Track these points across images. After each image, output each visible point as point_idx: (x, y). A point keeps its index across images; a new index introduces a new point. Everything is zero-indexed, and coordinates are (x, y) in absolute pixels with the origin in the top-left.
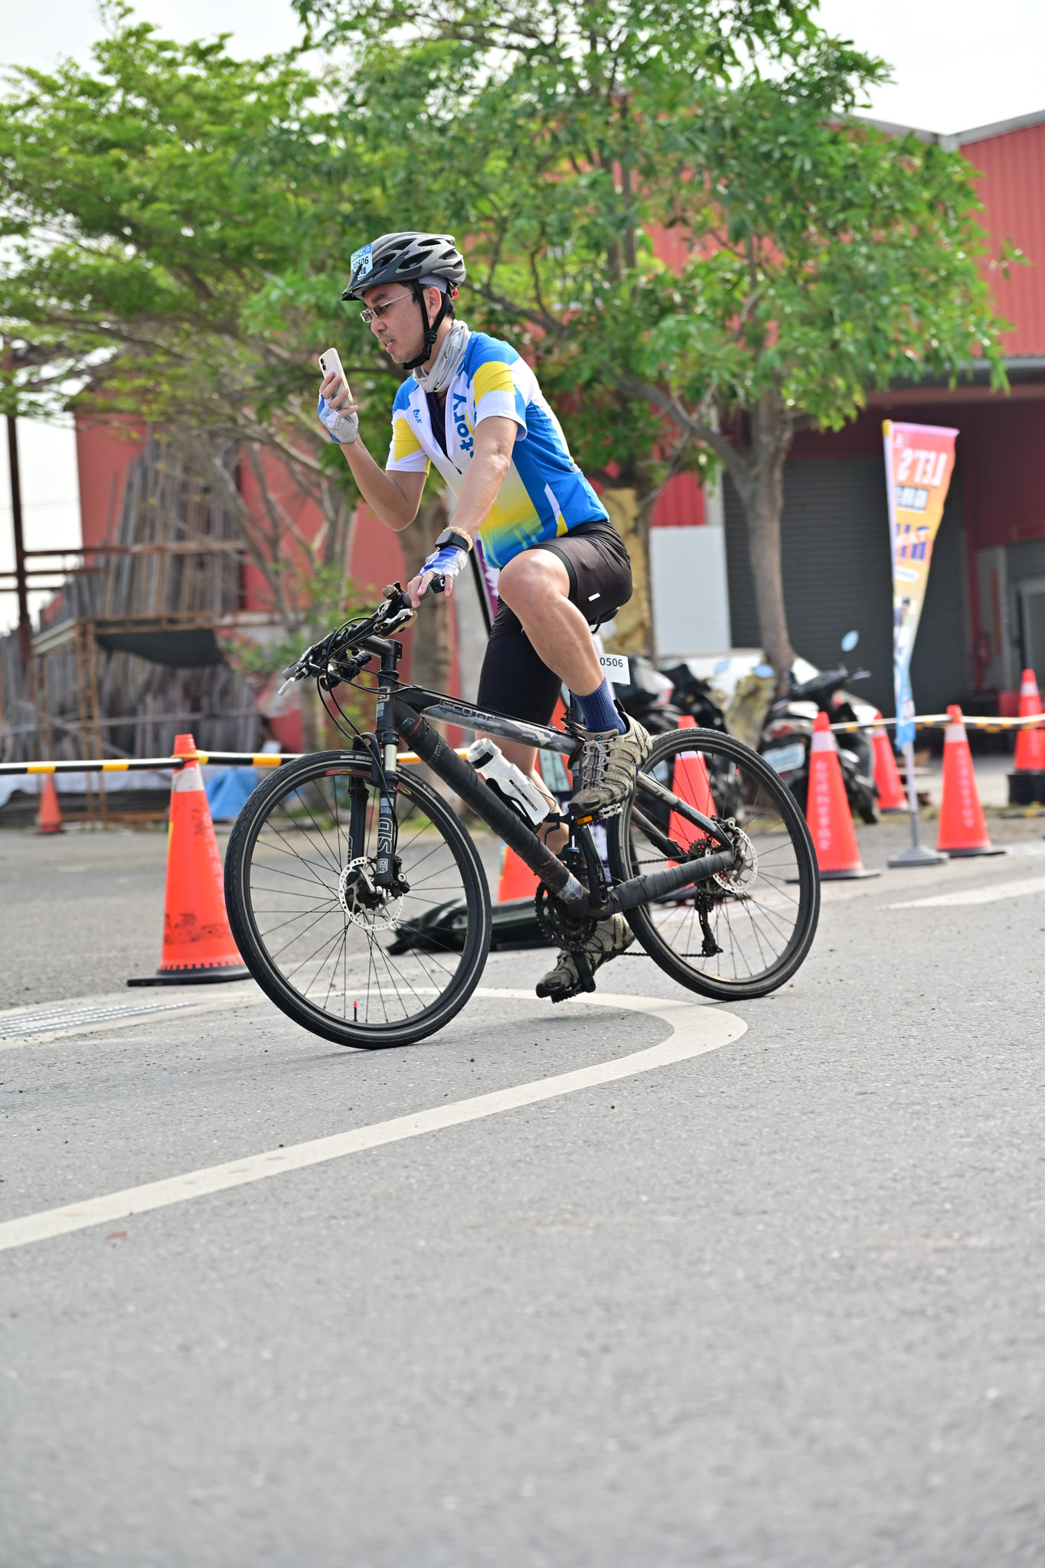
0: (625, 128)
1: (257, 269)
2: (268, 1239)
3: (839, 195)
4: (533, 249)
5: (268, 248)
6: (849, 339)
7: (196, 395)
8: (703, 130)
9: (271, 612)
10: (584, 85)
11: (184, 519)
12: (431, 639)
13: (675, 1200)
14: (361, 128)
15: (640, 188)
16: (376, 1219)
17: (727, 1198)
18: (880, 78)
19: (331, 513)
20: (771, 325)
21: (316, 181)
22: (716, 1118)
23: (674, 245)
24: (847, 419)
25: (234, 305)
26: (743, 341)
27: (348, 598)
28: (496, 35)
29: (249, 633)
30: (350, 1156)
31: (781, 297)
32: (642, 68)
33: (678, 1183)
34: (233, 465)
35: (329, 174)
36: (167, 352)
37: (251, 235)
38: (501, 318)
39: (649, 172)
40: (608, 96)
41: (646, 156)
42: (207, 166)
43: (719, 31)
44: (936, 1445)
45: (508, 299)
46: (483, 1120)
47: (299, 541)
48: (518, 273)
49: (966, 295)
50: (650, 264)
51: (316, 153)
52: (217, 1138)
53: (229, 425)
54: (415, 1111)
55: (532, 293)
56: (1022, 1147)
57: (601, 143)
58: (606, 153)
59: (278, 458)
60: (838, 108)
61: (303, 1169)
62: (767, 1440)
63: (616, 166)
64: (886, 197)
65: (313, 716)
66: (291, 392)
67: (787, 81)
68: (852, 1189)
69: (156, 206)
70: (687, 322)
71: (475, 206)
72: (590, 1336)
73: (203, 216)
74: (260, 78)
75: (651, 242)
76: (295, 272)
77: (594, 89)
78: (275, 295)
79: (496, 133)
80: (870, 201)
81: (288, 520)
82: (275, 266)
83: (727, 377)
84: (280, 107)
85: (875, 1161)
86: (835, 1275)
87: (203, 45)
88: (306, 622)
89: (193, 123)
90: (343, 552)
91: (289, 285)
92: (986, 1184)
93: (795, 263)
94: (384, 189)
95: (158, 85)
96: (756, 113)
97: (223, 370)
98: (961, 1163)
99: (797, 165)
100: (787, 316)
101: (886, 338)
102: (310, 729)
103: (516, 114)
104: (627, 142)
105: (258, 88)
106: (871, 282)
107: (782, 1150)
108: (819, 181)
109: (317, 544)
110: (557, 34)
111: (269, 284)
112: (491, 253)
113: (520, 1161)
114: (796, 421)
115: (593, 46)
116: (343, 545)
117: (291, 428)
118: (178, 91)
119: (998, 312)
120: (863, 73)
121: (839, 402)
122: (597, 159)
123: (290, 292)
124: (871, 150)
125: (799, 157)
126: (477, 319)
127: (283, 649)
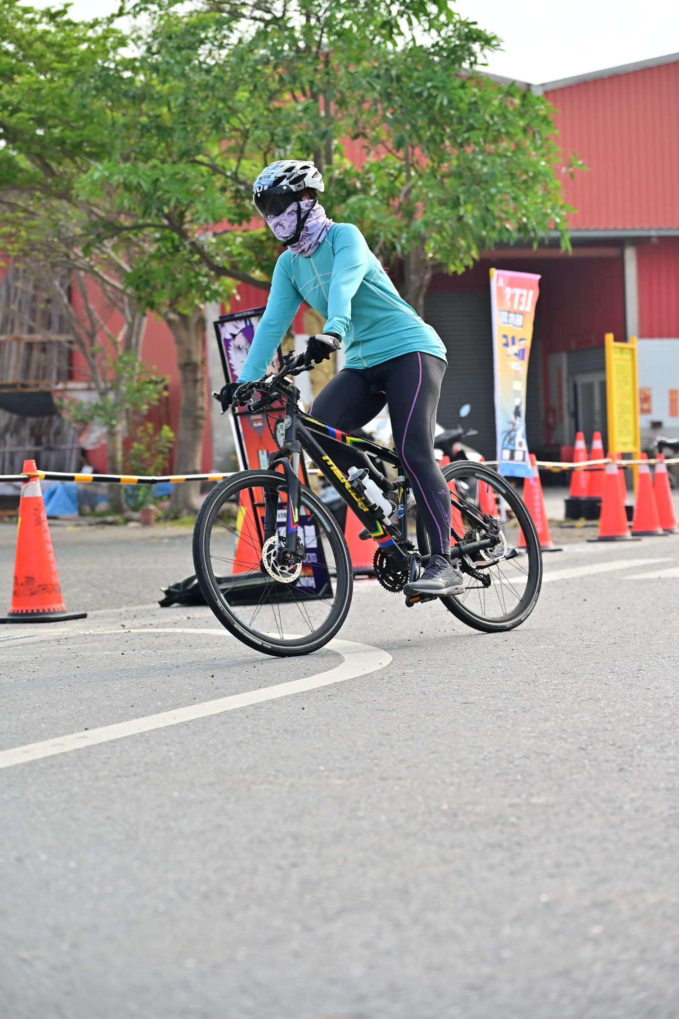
0: (328, 74)
1: (85, 158)
2: (76, 789)
3: (465, 122)
4: (265, 150)
5: (92, 144)
6: (470, 215)
7: (44, 239)
8: (378, 76)
9: (89, 382)
10: (302, 44)
11: (34, 320)
12: (193, 402)
13: (342, 769)
14: (155, 68)
15: (336, 113)
16: (147, 778)
17: (376, 769)
18: (493, 46)
19: (130, 318)
20: (419, 204)
21: (125, 102)
22: (371, 717)
23: (358, 150)
24: (467, 267)
25: (69, 181)
26: (400, 214)
27: (139, 374)
28: (246, 11)
29: (75, 395)
30: (131, 736)
31: (426, 187)
32: (340, 34)
33: (344, 758)
34: (66, 285)
35: (134, 97)
36: (25, 210)
37: (81, 135)
38: (244, 195)
39: (342, 103)
40: (317, 52)
41: (341, 92)
42: (54, 89)
43: (390, 12)
44: (507, 931)
46: (219, 715)
47: (109, 336)
48: (256, 166)
49: (546, 188)
50: (342, 163)
51: (125, 84)
52: (45, 723)
53: (65, 259)
54: (174, 709)
56: (568, 740)
57: (312, 83)
58: (315, 89)
59: (96, 281)
60: (466, 65)
61: (100, 744)
62: (397, 926)
63: (321, 98)
64: (495, 124)
65: (115, 450)
66: (105, 238)
67: (433, 46)
68: (457, 765)
69: (19, 115)
70: (364, 199)
71: (228, 122)
72: (284, 857)
73: (50, 122)
74: (90, 33)
75: (343, 148)
76: (110, 161)
77: (308, 47)
78: (96, 175)
79: (243, 74)
80: (485, 126)
81: (102, 322)
82: (96, 156)
83: (390, 236)
84: (102, 53)
85: (472, 747)
86: (444, 820)
87: (53, 11)
88: (111, 389)
89: (46, 61)
90: (137, 344)
91: (106, 169)
92: (544, 763)
93: (436, 165)
94: (169, 109)
95: (23, 36)
96: (413, 66)
97: (61, 223)
98: (528, 749)
99: (438, 101)
100: (430, 199)
101: (493, 215)
102: (113, 458)
103: (257, 62)
104: (328, 82)
105: (89, 40)
106: (484, 179)
107: (412, 739)
108: (452, 112)
109: (120, 338)
110: (285, 11)
111: (93, 168)
112: (238, 154)
113: (242, 742)
114: (433, 267)
115: (308, 20)
116: (137, 339)
117: (105, 262)
118: (36, 40)
119: (566, 200)
120: (483, 43)
121: (461, 256)
122: (308, 93)
123: (107, 174)
124: (487, 93)
125: (440, 96)
126: (228, 194)
127: (97, 407)
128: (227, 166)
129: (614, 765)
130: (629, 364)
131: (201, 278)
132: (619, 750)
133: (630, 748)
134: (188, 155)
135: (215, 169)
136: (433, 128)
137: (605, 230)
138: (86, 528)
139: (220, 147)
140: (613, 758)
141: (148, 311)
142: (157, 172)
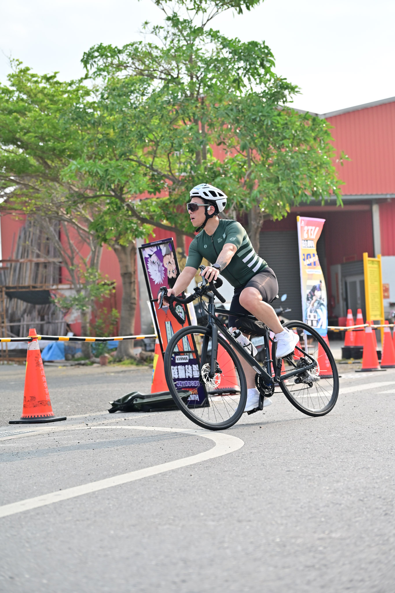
0: (203, 108)
1: (67, 158)
3: (281, 135)
4: (168, 152)
5: (71, 150)
6: (285, 187)
7: (44, 204)
8: (232, 110)
9: (70, 284)
10: (188, 93)
11: (39, 250)
12: (130, 295)
13: (214, 515)
14: (106, 107)
15: (208, 131)
16: (95, 521)
17: (235, 514)
18: (297, 92)
19: (93, 248)
20: (256, 181)
21: (89, 126)
22: (231, 481)
23: (221, 152)
24: (283, 216)
25: (58, 171)
26: (245, 188)
27: (99, 280)
28: (156, 74)
29: (62, 292)
30: (87, 494)
31: (259, 171)
32: (210, 87)
33: (216, 507)
34: (57, 230)
35: (94, 124)
36: (33, 188)
37: (65, 145)
38: (157, 177)
39: (211, 125)
40: (197, 97)
41: (211, 119)
42: (49, 120)
43: (238, 74)
45: (159, 170)
46: (140, 480)
47: (82, 258)
48: (163, 161)
49: (327, 172)
50: (211, 159)
51: (89, 116)
52: (36, 486)
53: (56, 215)
54: (114, 476)
55: (168, 169)
56: (352, 494)
57: (194, 114)
58: (196, 118)
59: (74, 227)
60: (281, 103)
61: (68, 499)
63: (200, 123)
64: (298, 135)
65: (85, 323)
66: (79, 203)
67: (262, 92)
68: (285, 511)
69: (30, 134)
70: (225, 179)
71: (147, 137)
73: (47, 138)
74: (69, 88)
75: (212, 151)
76: (80, 159)
77: (192, 94)
78: (73, 167)
79: (155, 110)
80: (292, 137)
81: (77, 251)
82: (73, 157)
83: (239, 199)
84: (76, 99)
85: (294, 499)
86: (278, 549)
87: (48, 76)
88: (83, 288)
89: (44, 104)
90: (97, 263)
91: (79, 164)
92: (338, 510)
93: (265, 159)
94: (114, 130)
95: (31, 90)
96: (251, 104)
97: (54, 195)
98: (328, 501)
99: (265, 123)
100: (262, 178)
101: (298, 187)
102: (84, 328)
103: (162, 102)
104: (204, 113)
105: (68, 92)
106: (292, 166)
107: (257, 494)
108: (273, 129)
109: (87, 259)
110: (179, 73)
111: (71, 163)
112: (153, 154)
113: (153, 497)
114: (264, 216)
115: (192, 78)
116: (97, 260)
117: (79, 217)
118: (39, 92)
119: (339, 178)
120: (290, 90)
121: (280, 210)
122: (193, 120)
123: (79, 166)
124: (292, 118)
125: (266, 120)
126: (148, 178)
127: (75, 299)
128: (147, 162)
129: (381, 511)
130: (377, 270)
131: (133, 225)
132: (383, 501)
133: (390, 500)
134: (124, 155)
135: (140, 164)
136: (263, 138)
137: (361, 195)
138: (69, 368)
139: (143, 151)
140: (381, 506)
141: (103, 244)
142: (107, 165)
